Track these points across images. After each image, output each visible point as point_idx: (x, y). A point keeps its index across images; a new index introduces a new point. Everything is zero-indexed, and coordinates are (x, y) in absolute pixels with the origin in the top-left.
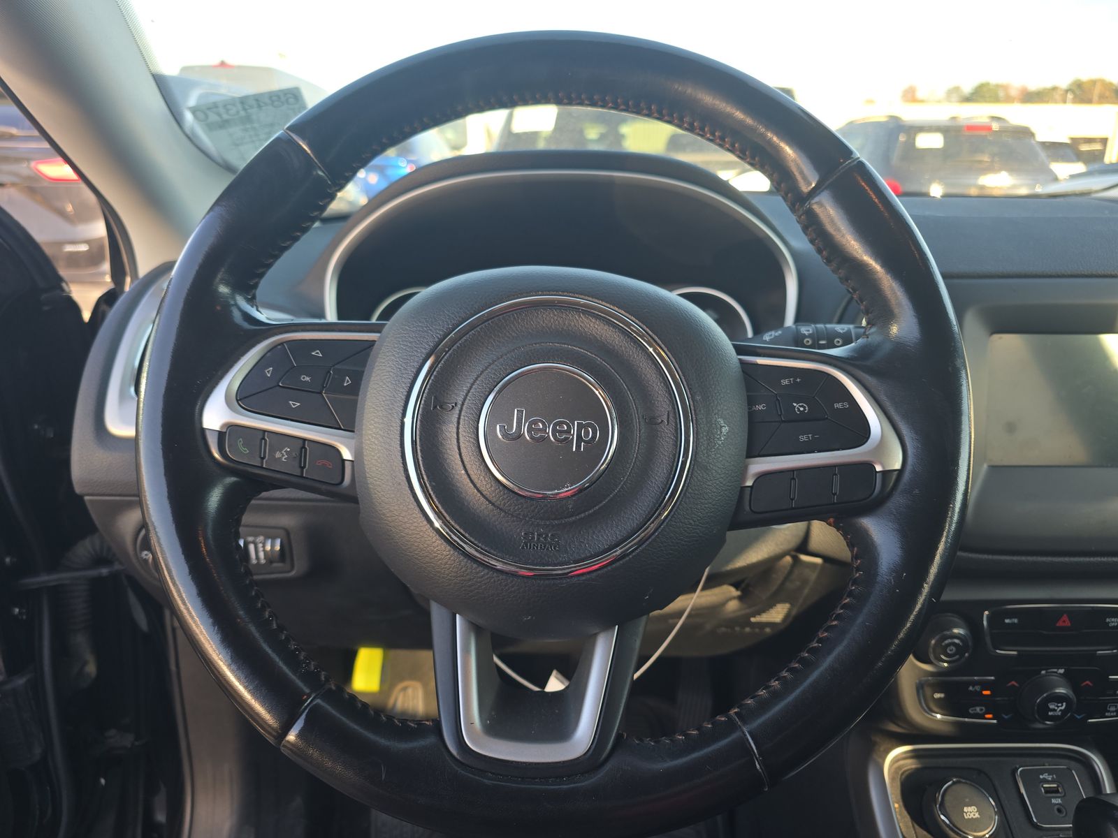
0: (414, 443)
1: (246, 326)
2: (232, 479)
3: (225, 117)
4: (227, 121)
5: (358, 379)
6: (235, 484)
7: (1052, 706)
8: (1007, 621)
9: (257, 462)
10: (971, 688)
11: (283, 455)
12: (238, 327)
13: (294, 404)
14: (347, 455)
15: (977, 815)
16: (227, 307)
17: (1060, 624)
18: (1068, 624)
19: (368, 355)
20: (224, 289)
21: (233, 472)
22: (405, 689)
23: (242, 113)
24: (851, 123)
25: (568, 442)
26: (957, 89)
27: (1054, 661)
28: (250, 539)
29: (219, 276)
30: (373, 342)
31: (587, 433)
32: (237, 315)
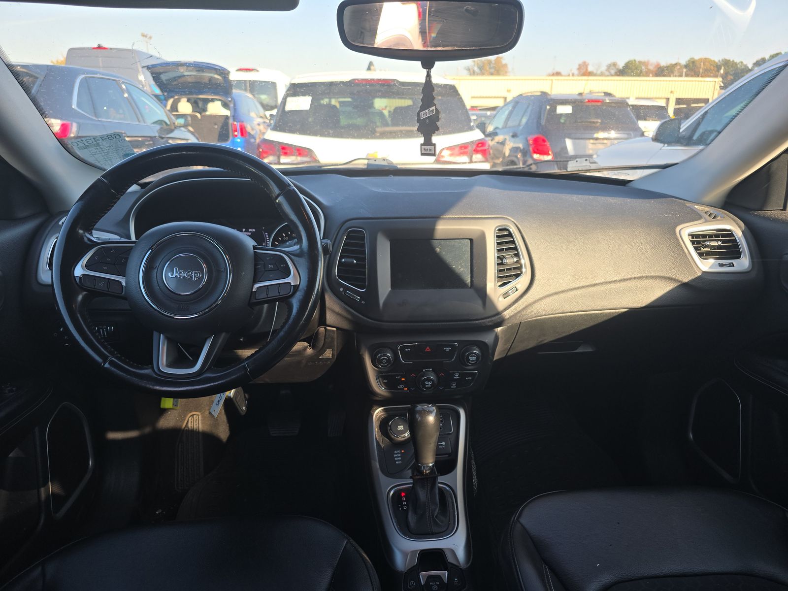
0: (143, 277)
1: (89, 242)
2: (85, 293)
3: (87, 144)
4: (88, 146)
5: (127, 259)
6: (86, 294)
7: (426, 383)
8: (406, 350)
9: (93, 286)
10: (397, 378)
11: (101, 284)
12: (85, 243)
13: (105, 268)
14: (124, 284)
15: (403, 429)
16: (82, 237)
17: (426, 350)
18: (429, 350)
19: (130, 252)
20: (81, 231)
21: (85, 290)
22: (192, 416)
23: (95, 143)
24: (521, 95)
25: (191, 277)
26: (614, 65)
27: (427, 366)
28: (100, 327)
29: (79, 226)
30: (132, 247)
31: (197, 275)
32: (86, 239)
